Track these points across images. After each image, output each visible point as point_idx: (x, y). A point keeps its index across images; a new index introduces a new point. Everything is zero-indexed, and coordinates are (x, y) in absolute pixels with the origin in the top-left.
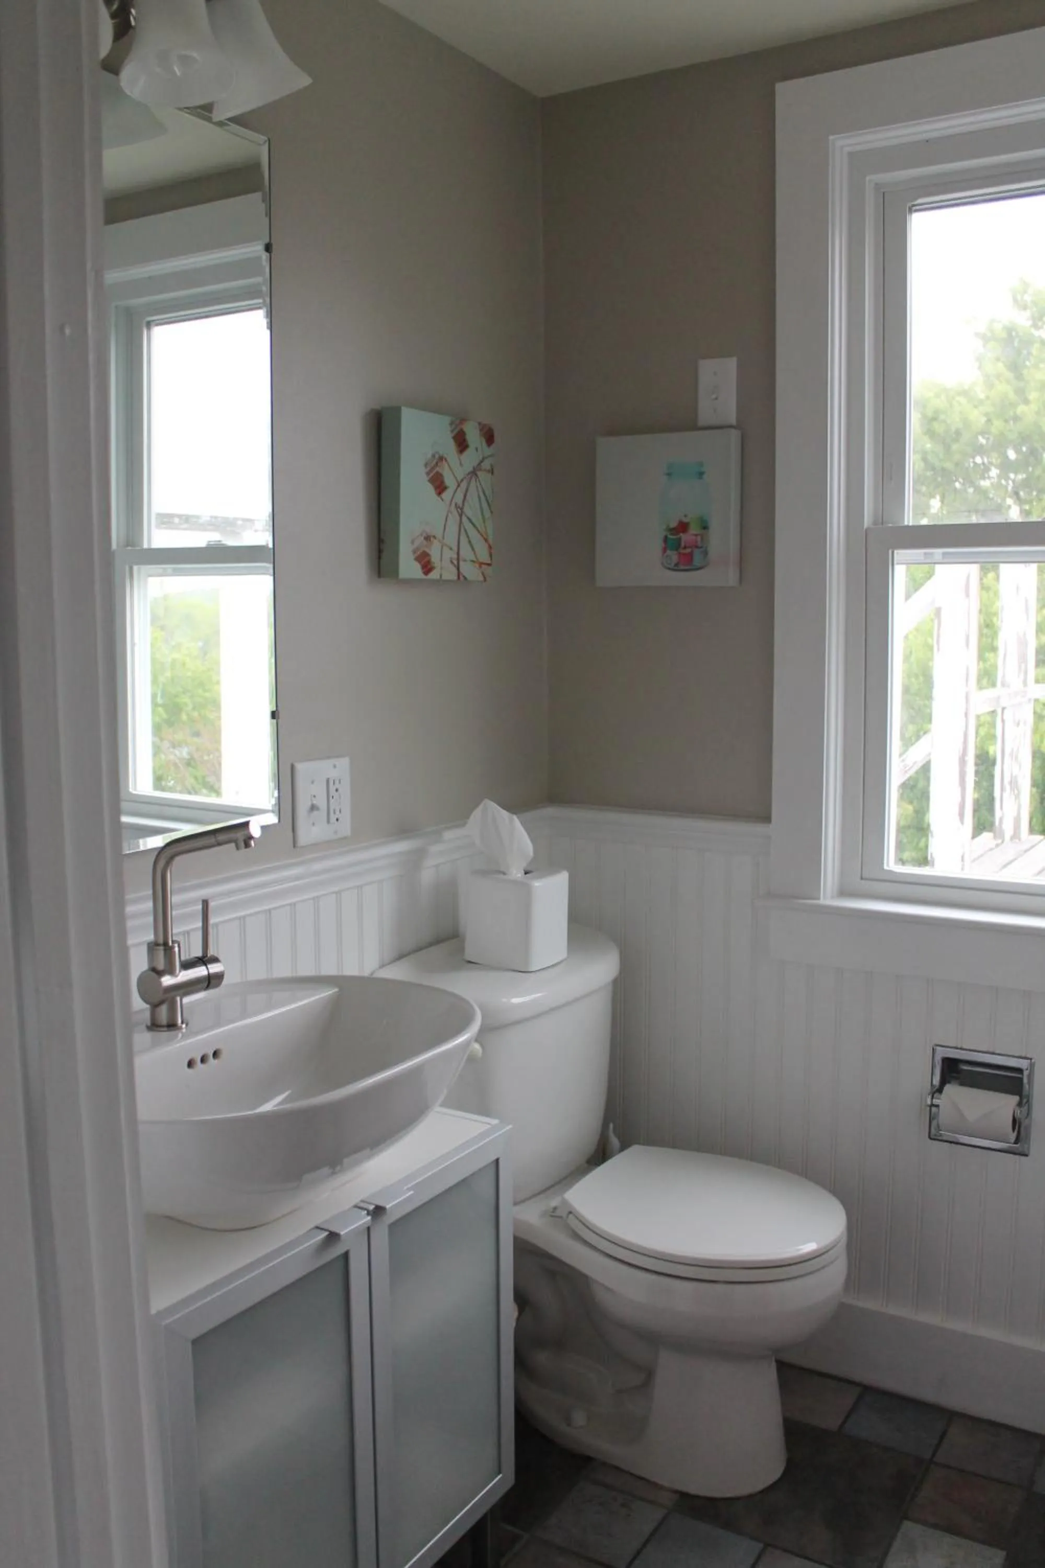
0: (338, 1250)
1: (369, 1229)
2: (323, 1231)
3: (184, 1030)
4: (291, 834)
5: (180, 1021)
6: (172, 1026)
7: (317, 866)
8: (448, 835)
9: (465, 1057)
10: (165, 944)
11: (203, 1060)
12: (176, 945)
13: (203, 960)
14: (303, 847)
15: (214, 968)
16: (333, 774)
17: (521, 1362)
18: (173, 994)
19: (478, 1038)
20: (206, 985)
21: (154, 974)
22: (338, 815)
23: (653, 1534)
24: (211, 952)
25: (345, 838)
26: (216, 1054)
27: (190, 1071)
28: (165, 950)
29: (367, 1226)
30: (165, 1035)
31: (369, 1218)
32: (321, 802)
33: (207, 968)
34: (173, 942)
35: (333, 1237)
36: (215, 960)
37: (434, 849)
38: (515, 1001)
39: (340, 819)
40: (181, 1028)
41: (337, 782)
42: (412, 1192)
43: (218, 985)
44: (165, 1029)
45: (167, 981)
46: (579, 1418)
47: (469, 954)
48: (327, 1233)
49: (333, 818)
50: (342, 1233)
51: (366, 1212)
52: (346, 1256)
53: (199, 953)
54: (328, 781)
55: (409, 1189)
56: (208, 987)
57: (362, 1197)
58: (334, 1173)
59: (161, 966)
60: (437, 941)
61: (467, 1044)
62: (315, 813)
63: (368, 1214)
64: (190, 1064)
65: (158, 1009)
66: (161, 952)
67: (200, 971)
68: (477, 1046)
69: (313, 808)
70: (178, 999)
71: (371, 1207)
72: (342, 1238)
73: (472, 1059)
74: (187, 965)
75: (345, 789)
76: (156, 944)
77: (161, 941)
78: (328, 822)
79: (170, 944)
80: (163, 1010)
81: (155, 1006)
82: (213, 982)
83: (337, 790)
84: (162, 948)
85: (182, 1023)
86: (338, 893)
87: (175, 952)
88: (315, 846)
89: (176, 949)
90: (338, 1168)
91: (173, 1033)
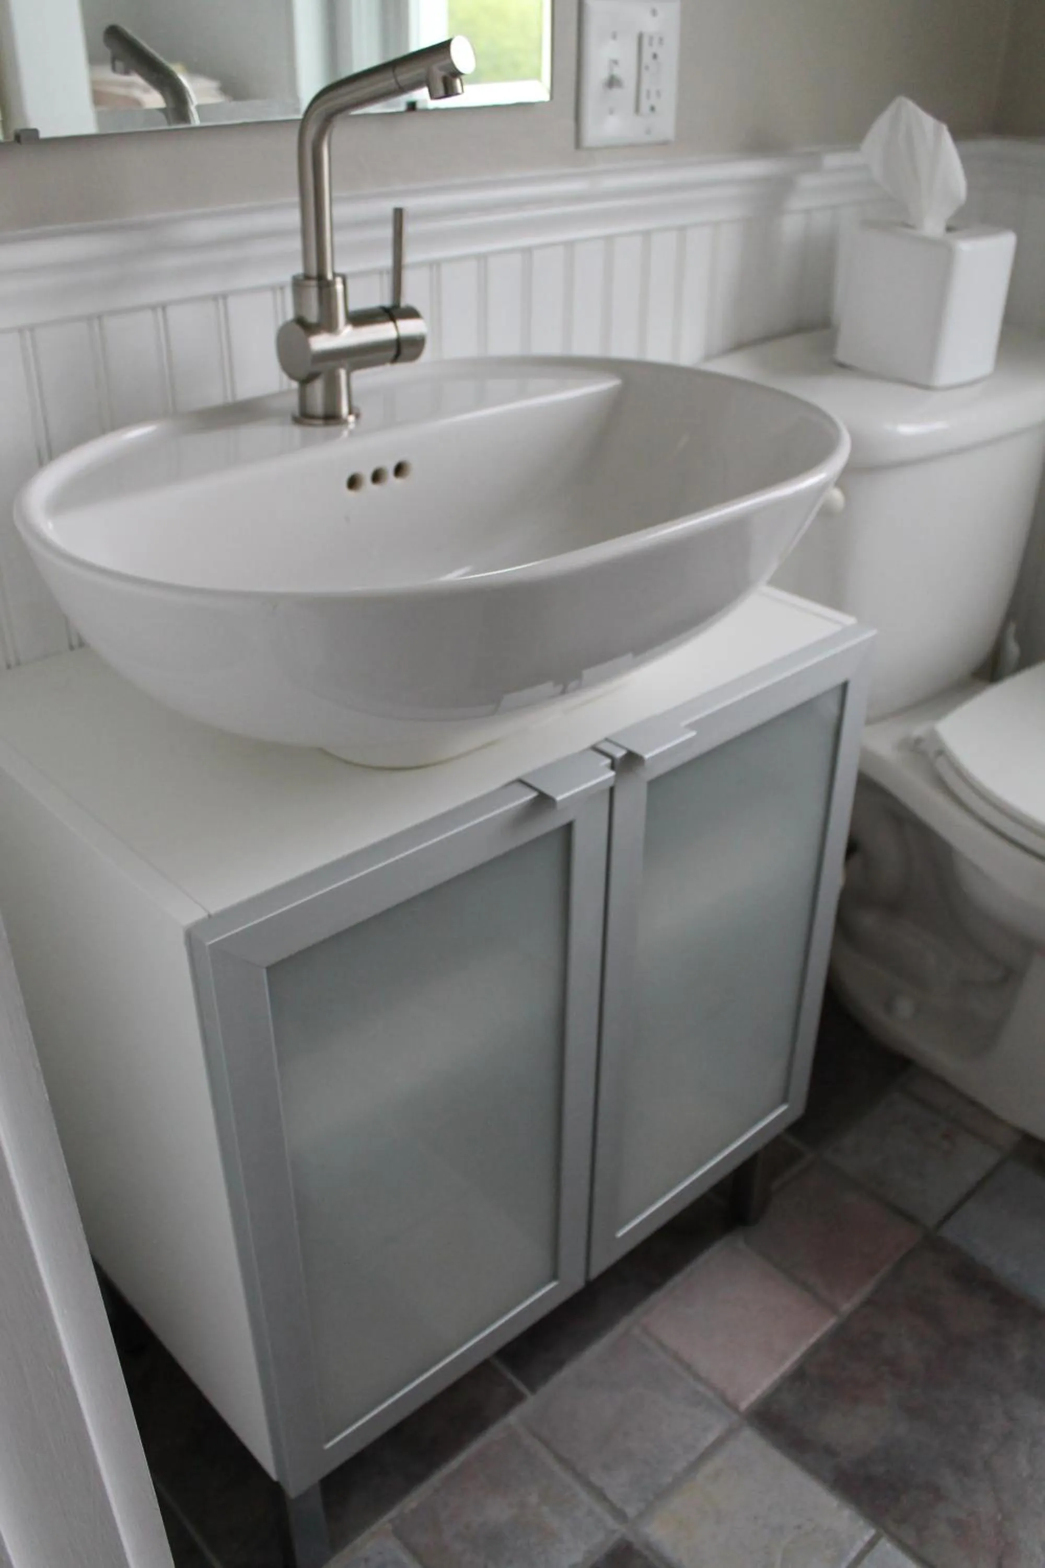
0: (551, 822)
1: (612, 790)
2: (528, 790)
3: (352, 426)
4: (571, 123)
5: (345, 409)
6: (331, 417)
7: (611, 183)
8: (832, 160)
9: (817, 509)
10: (321, 277)
11: (377, 477)
12: (339, 281)
13: (392, 313)
14: (591, 149)
15: (408, 327)
16: (650, 25)
17: (843, 925)
18: (331, 364)
19: (843, 480)
20: (392, 353)
21: (297, 328)
22: (653, 101)
23: (980, 1184)
24: (407, 300)
25: (665, 143)
26: (400, 470)
27: (351, 494)
28: (320, 288)
29: (607, 787)
30: (319, 431)
31: (612, 774)
32: (626, 72)
33: (396, 327)
34: (335, 275)
35: (543, 801)
36: (412, 314)
37: (808, 181)
38: (906, 429)
39: (658, 109)
40: (345, 422)
41: (656, 41)
42: (692, 734)
43: (415, 356)
44: (320, 422)
45: (321, 342)
46: (905, 1007)
47: (841, 355)
48: (533, 795)
49: (645, 105)
50: (559, 798)
51: (608, 761)
52: (568, 828)
53: (387, 302)
54: (640, 38)
55: (691, 727)
56: (396, 359)
57: (608, 732)
58: (564, 692)
59: (313, 315)
60: (798, 328)
61: (821, 489)
62: (616, 91)
63: (613, 767)
64: (353, 482)
65: (309, 388)
66: (312, 293)
67: (385, 332)
68: (836, 495)
69: (612, 82)
70: (343, 373)
71: (619, 754)
72: (559, 807)
73: (827, 512)
74: (359, 319)
75: (670, 54)
76: (307, 277)
77: (314, 272)
78: (637, 110)
79: (330, 276)
80: (318, 388)
81: (306, 381)
82: (405, 351)
83: (655, 56)
84: (314, 283)
85: (350, 413)
86: (647, 234)
87: (335, 292)
88: (614, 149)
89: (339, 287)
90: (572, 685)
91: (332, 429)
